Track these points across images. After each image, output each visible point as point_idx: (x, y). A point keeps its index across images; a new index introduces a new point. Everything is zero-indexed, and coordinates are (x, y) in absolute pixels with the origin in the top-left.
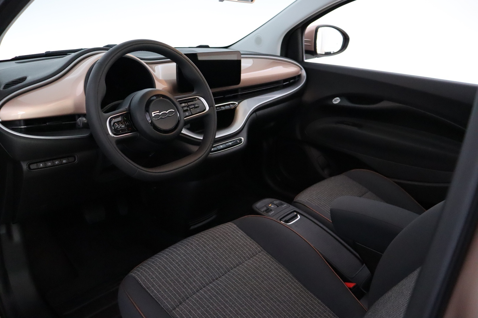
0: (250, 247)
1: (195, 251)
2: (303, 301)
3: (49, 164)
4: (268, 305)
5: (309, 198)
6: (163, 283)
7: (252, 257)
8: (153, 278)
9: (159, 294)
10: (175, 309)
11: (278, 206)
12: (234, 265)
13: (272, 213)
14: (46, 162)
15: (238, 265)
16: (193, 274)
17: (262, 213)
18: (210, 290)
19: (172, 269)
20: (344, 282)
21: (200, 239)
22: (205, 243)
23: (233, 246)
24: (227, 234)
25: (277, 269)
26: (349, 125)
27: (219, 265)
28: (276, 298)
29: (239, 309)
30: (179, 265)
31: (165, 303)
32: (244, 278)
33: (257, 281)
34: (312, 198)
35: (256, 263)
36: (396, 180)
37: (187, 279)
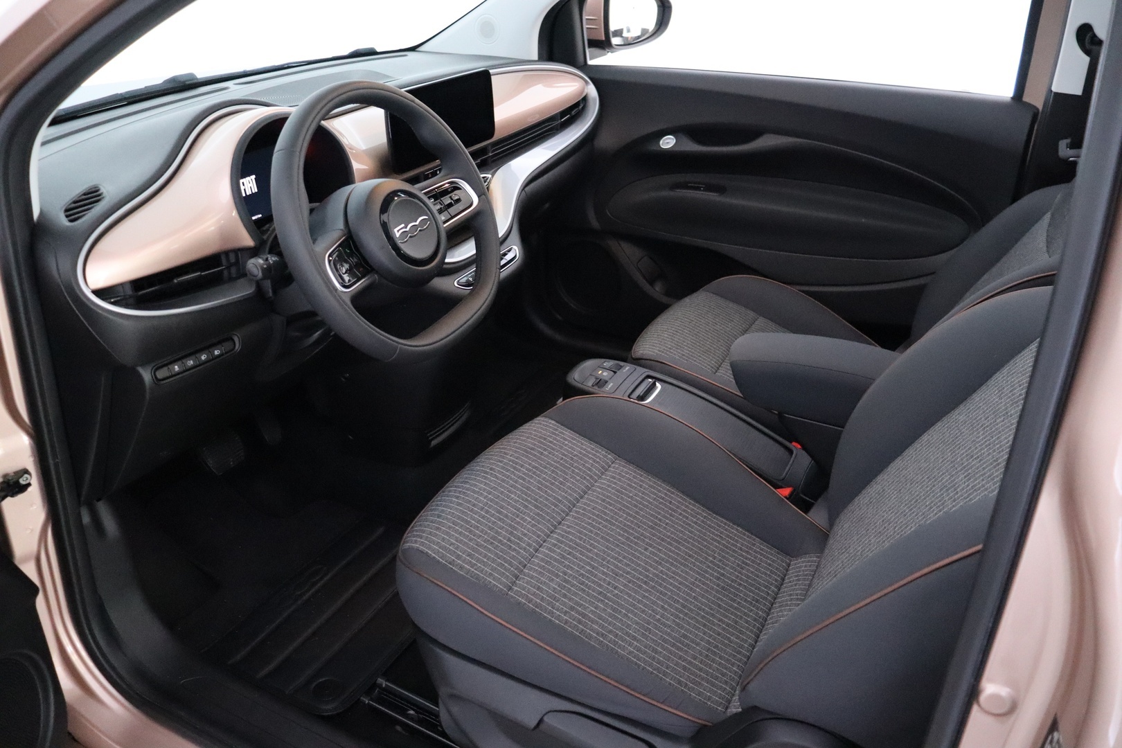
0: (594, 455)
1: (503, 481)
2: (713, 533)
3: (190, 363)
4: (660, 550)
5: (660, 348)
6: (473, 549)
7: (602, 474)
8: (452, 544)
9: (475, 569)
10: (510, 589)
11: (615, 372)
12: (579, 493)
13: (610, 386)
14: (184, 361)
15: (585, 493)
16: (518, 523)
17: (590, 389)
18: (556, 544)
19: (478, 521)
20: (776, 488)
21: (503, 457)
22: (517, 463)
23: (565, 460)
24: (545, 439)
25: (654, 488)
26: (698, 189)
27: (555, 498)
28: (669, 537)
29: (617, 566)
30: (487, 512)
31: (491, 582)
32: (605, 514)
33: (628, 514)
34: (666, 347)
35: (615, 483)
36: (806, 288)
37: (511, 533)
